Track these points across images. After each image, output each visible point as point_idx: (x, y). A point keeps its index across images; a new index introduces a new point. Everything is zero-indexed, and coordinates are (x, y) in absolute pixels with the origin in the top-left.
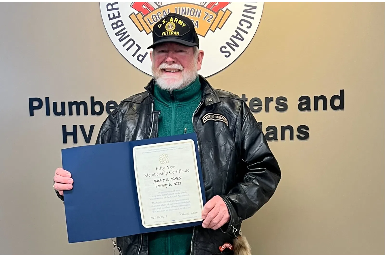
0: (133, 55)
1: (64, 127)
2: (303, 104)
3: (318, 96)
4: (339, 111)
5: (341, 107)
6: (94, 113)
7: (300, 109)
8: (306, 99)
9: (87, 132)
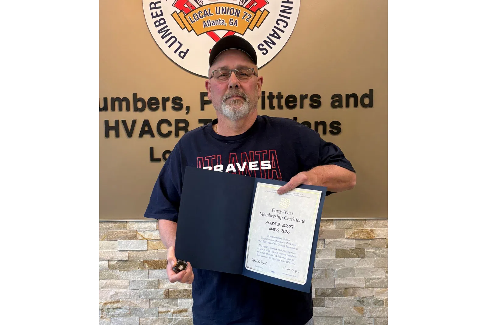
0: (175, 52)
1: (107, 122)
2: (336, 101)
3: (350, 94)
4: (368, 109)
5: (371, 105)
6: (136, 109)
7: (333, 106)
8: (338, 97)
9: (129, 126)
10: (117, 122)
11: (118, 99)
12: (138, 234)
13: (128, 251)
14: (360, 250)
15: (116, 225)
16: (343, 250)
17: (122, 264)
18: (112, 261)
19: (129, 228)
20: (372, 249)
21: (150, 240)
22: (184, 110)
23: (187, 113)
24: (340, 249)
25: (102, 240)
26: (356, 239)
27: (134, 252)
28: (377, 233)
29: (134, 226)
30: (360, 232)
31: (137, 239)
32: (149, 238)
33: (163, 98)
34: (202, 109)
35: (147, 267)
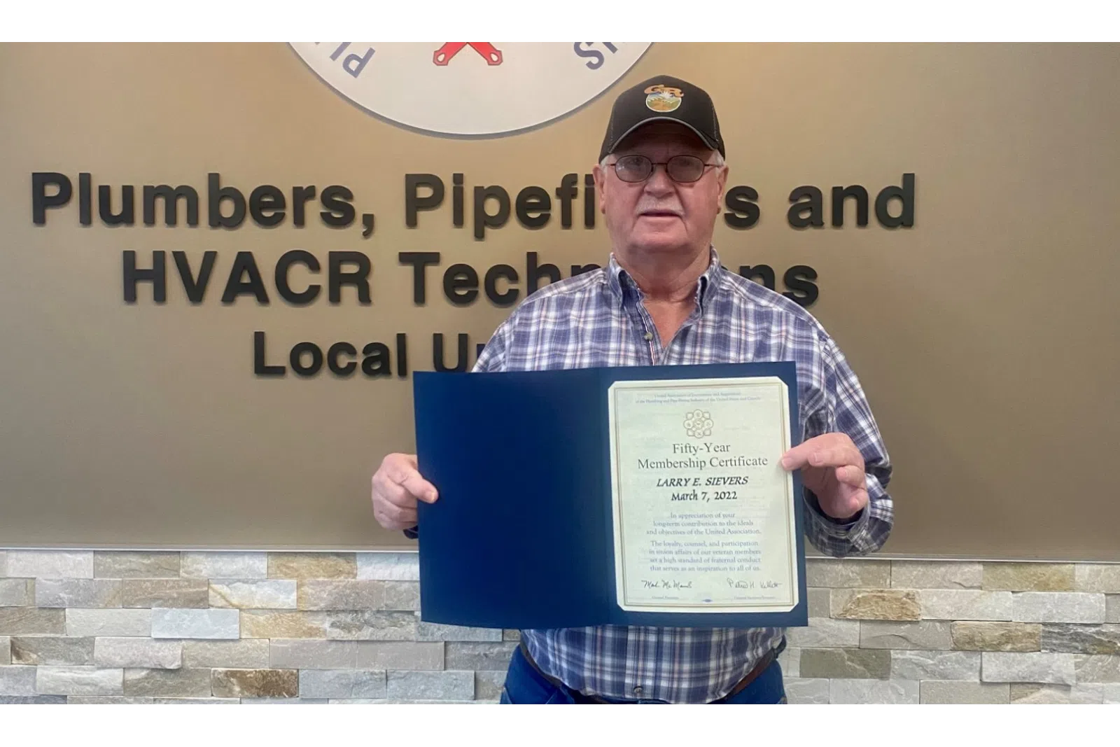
0: (334, 57)
1: (129, 258)
2: (804, 208)
3: (844, 188)
4: (901, 232)
5: (907, 220)
6: (217, 221)
7: (795, 221)
8: (809, 196)
9: (195, 272)
10: (159, 257)
11: (163, 191)
12: (214, 590)
13: (184, 642)
14: (875, 654)
15: (149, 562)
16: (823, 652)
17: (162, 680)
18: (136, 668)
19: (185, 572)
20: (913, 652)
21: (249, 610)
22: (358, 227)
23: (367, 234)
24: (813, 651)
25: (106, 607)
26: (861, 621)
27: (201, 644)
28: (929, 604)
29: (201, 567)
30: (875, 599)
31: (210, 606)
32: (246, 603)
33: (297, 191)
34: (412, 222)
35: (237, 689)
